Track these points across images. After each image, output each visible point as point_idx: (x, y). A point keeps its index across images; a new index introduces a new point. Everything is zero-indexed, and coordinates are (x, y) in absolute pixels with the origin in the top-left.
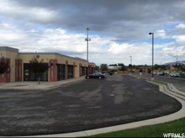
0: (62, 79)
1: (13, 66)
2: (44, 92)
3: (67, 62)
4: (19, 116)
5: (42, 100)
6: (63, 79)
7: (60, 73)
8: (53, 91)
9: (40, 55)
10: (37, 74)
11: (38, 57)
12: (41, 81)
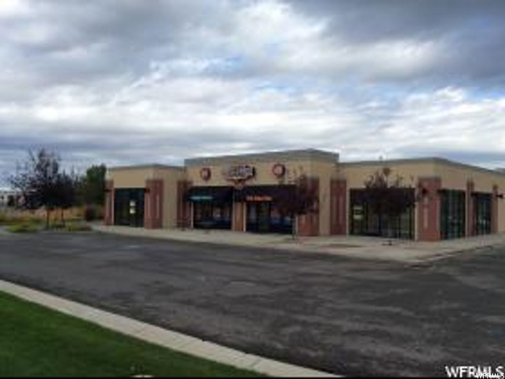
0: (456, 234)
1: (324, 197)
2: (406, 270)
3: (470, 185)
4: (346, 324)
5: (400, 291)
6: (459, 237)
7: (450, 218)
8: (432, 269)
9: (393, 168)
10: (385, 217)
11: (387, 172)
12: (395, 236)
